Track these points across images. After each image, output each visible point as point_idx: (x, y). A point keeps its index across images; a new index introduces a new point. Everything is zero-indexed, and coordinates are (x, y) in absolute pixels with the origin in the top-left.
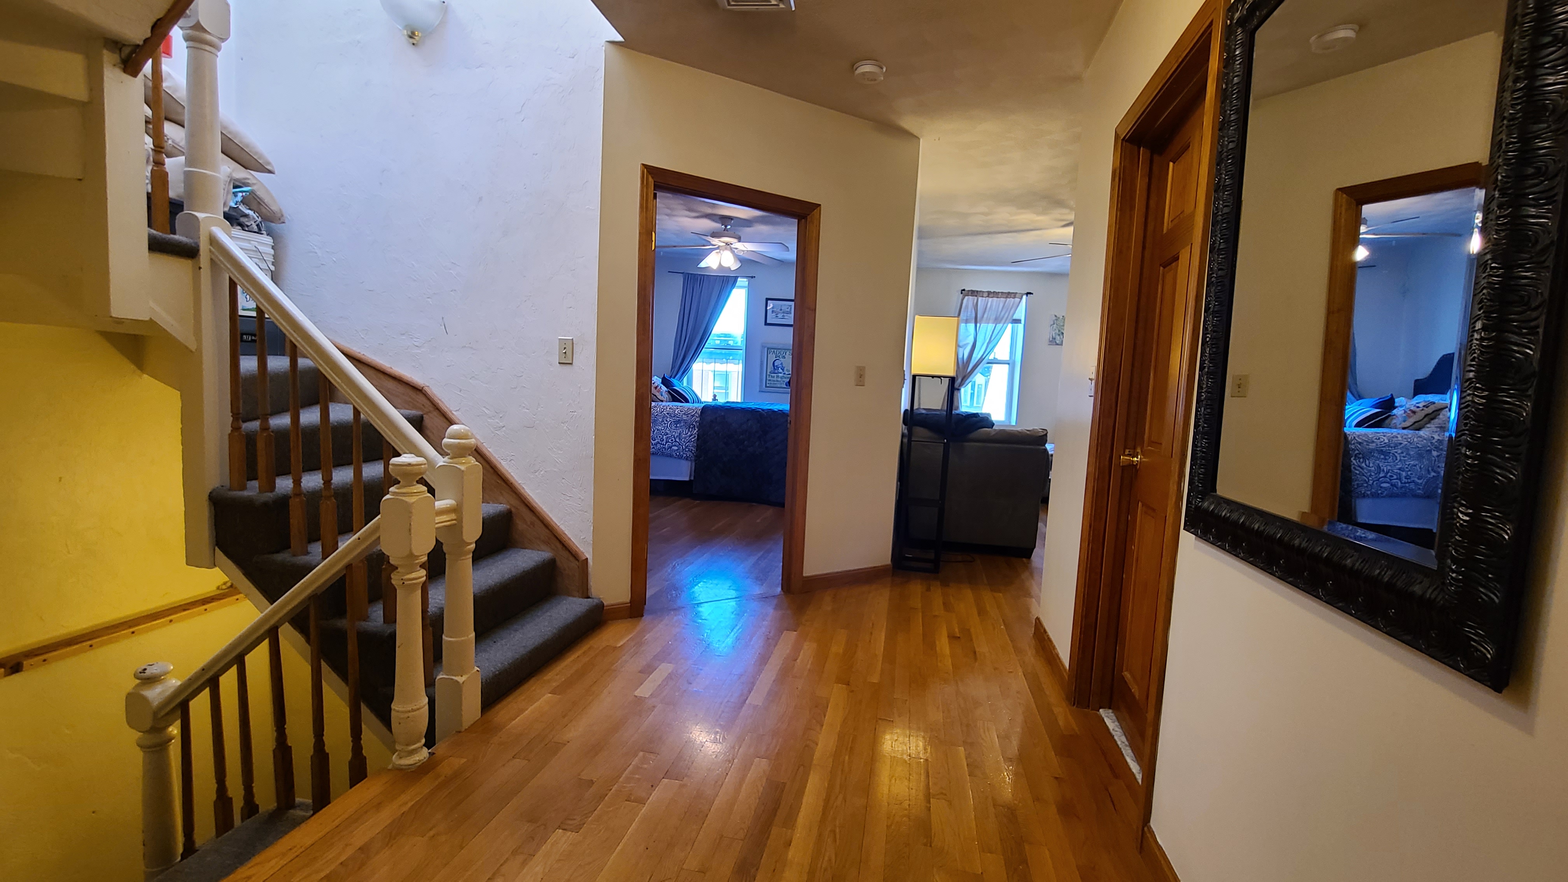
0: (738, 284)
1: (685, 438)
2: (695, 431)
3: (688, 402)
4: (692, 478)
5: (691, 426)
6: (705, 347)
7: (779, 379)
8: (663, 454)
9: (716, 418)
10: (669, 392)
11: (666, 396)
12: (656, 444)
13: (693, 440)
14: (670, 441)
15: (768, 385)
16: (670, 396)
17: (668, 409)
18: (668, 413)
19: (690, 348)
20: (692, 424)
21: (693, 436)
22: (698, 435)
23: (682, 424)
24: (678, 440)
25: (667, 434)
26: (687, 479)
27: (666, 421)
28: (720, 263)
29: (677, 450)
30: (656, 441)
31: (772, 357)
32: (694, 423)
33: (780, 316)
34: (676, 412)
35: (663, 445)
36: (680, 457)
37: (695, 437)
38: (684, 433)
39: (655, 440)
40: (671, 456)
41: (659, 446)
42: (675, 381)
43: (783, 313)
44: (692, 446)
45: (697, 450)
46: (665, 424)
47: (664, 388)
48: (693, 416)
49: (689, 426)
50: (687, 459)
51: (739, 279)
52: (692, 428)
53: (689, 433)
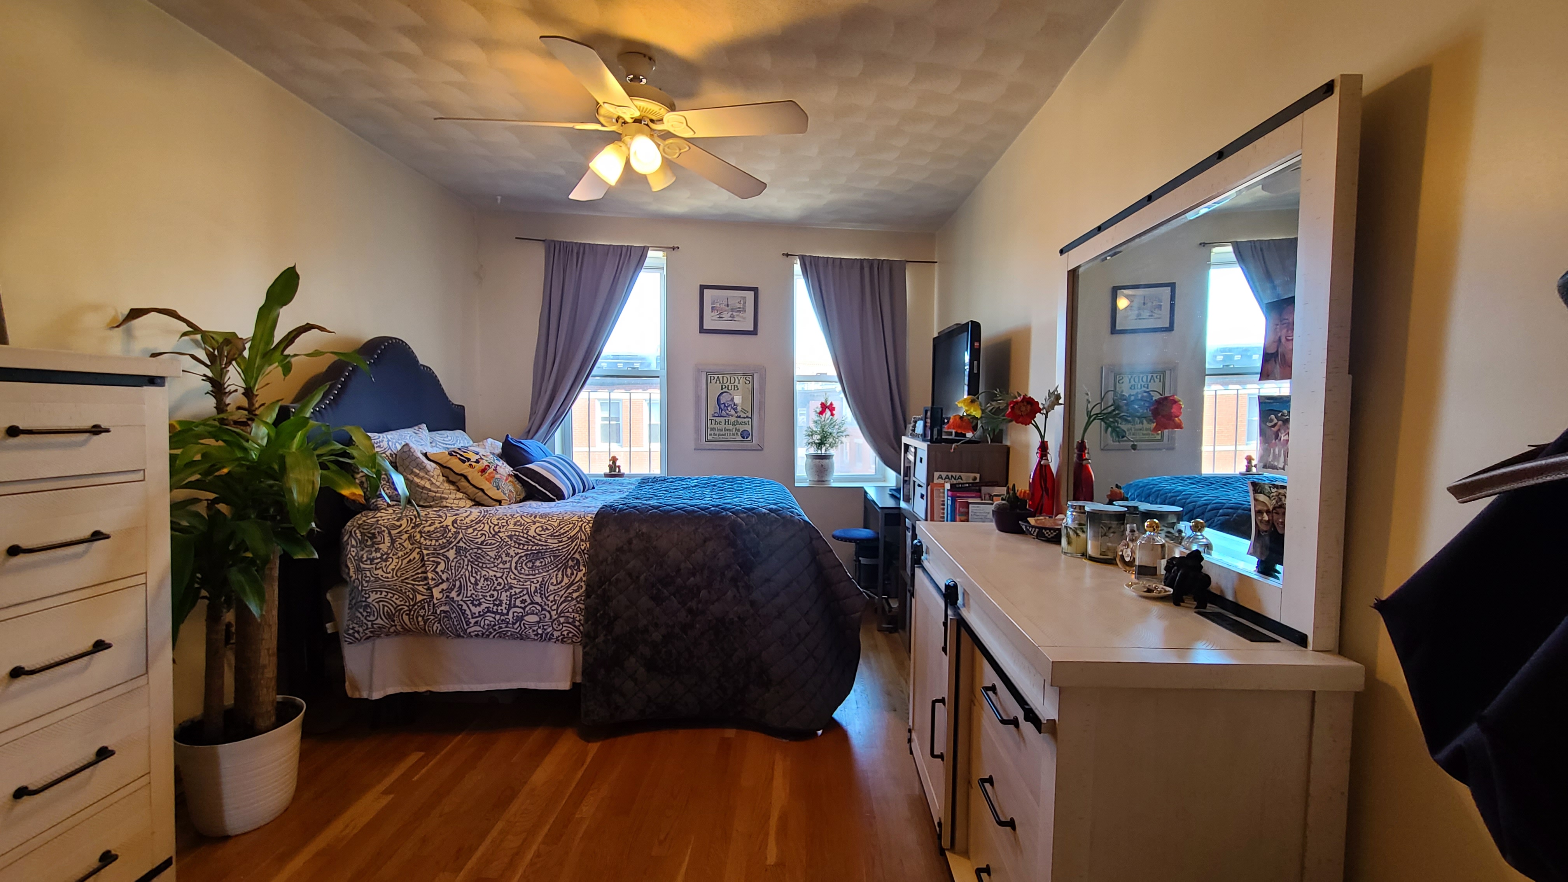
0: (648, 262)
1: (556, 593)
2: (580, 574)
3: (560, 496)
4: (579, 680)
5: (570, 563)
6: (593, 373)
7: (731, 427)
8: (502, 635)
9: (630, 542)
10: (516, 476)
11: (509, 488)
12: (482, 615)
13: (575, 595)
14: (518, 603)
15: (710, 438)
16: (519, 486)
17: (511, 526)
18: (510, 537)
19: (563, 377)
20: (572, 559)
21: (574, 587)
22: (587, 585)
23: (548, 560)
24: (538, 599)
25: (511, 588)
26: (564, 685)
27: (507, 555)
28: (628, 163)
29: (539, 622)
30: (484, 606)
31: (715, 389)
32: (577, 556)
33: (726, 316)
34: (532, 533)
35: (502, 614)
36: (546, 638)
37: (580, 587)
38: (554, 581)
39: (480, 604)
40: (522, 637)
41: (490, 618)
42: (532, 445)
43: (732, 310)
44: (574, 609)
45: (586, 621)
46: (505, 563)
47: (505, 469)
48: (573, 539)
49: (564, 563)
50: (563, 642)
51: (650, 253)
52: (572, 567)
53: (566, 580)
